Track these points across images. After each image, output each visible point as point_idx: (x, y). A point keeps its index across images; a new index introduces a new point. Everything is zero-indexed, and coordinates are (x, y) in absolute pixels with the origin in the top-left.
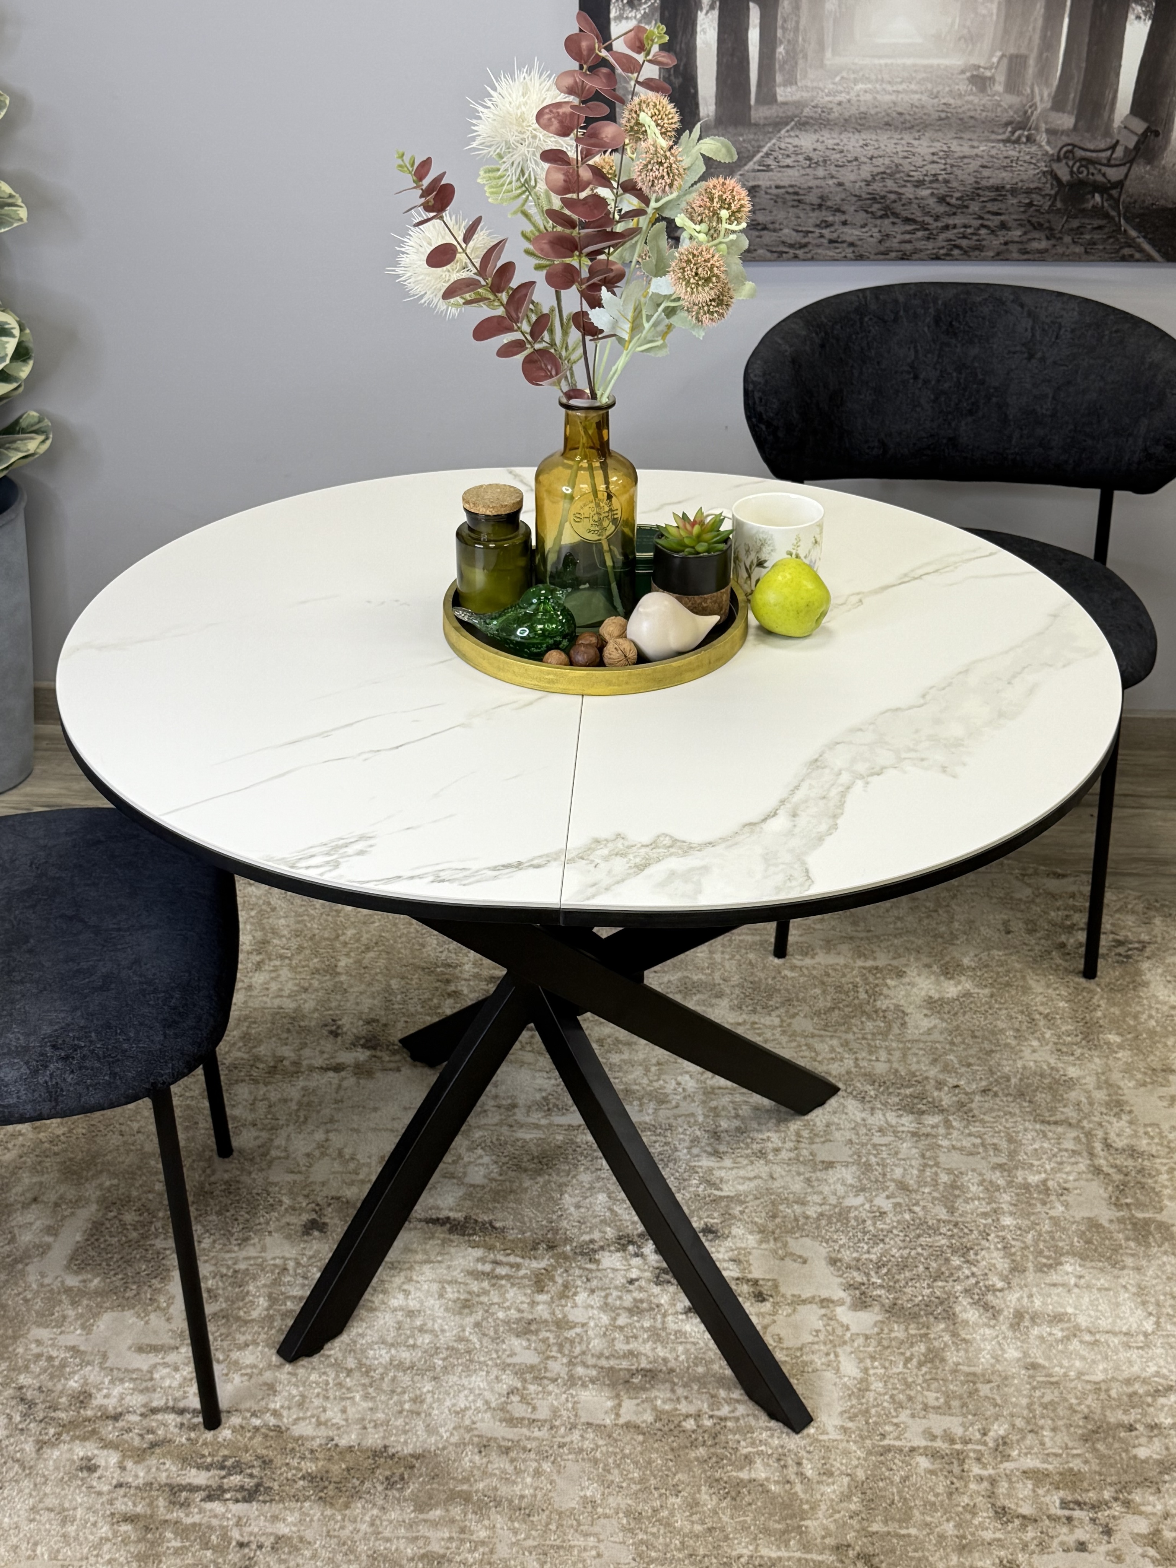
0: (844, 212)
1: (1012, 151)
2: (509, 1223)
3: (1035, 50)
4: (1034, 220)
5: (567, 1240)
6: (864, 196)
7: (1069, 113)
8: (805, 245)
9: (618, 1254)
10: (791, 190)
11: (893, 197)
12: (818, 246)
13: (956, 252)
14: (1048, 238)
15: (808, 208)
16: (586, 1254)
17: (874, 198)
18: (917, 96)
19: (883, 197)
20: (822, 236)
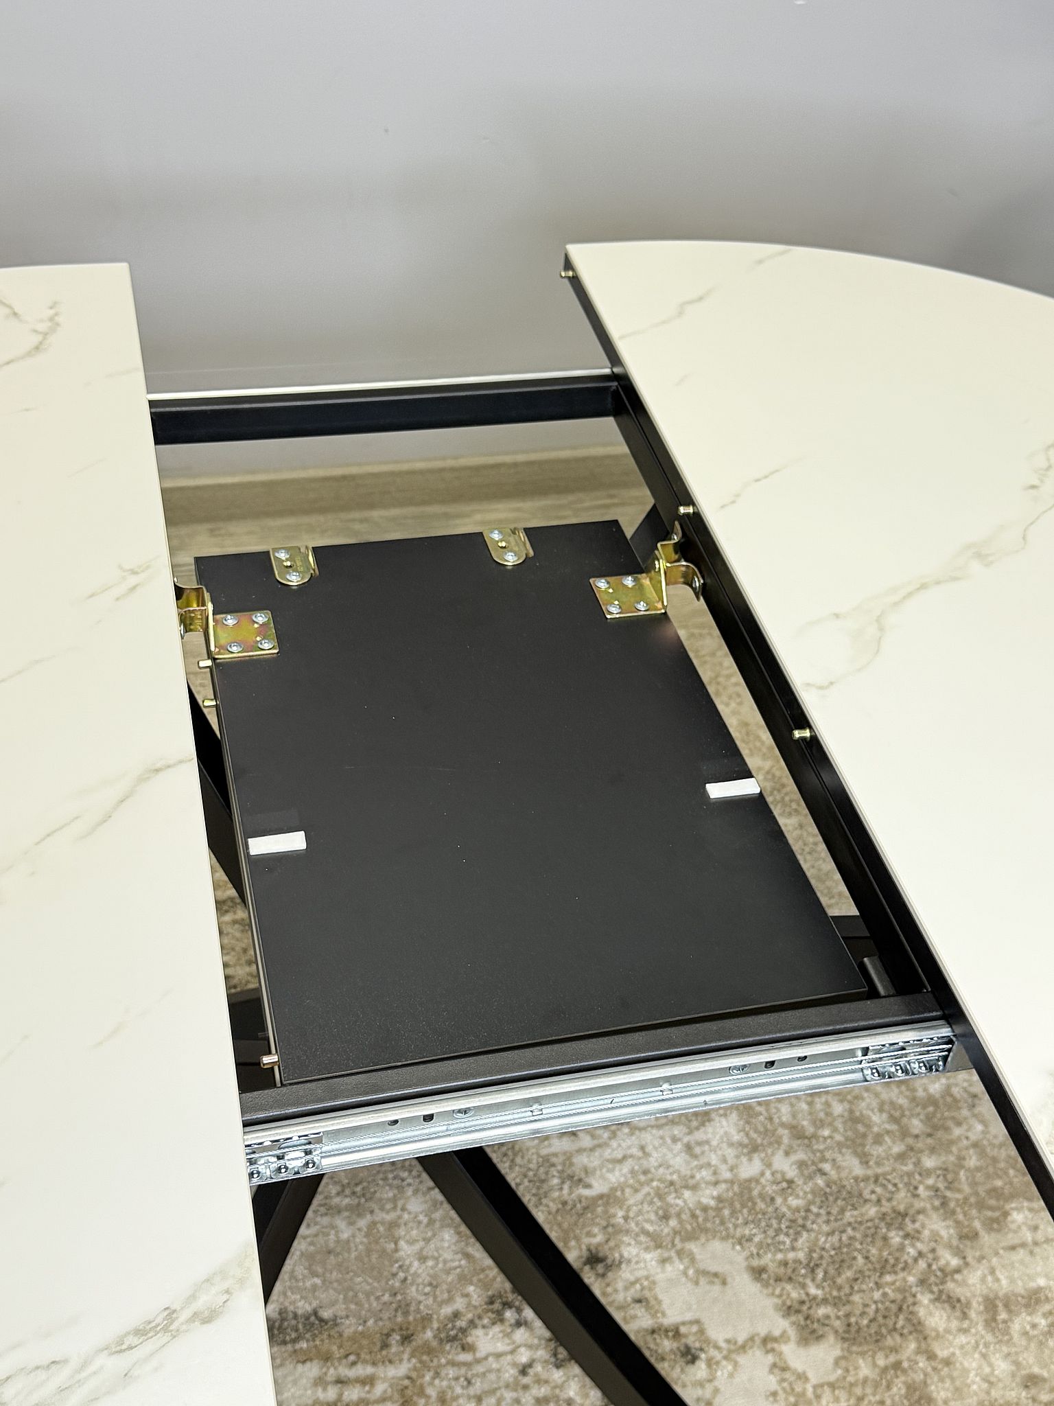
2: (340, 1309)
5: (426, 1320)
9: (497, 1329)
16: (454, 1338)
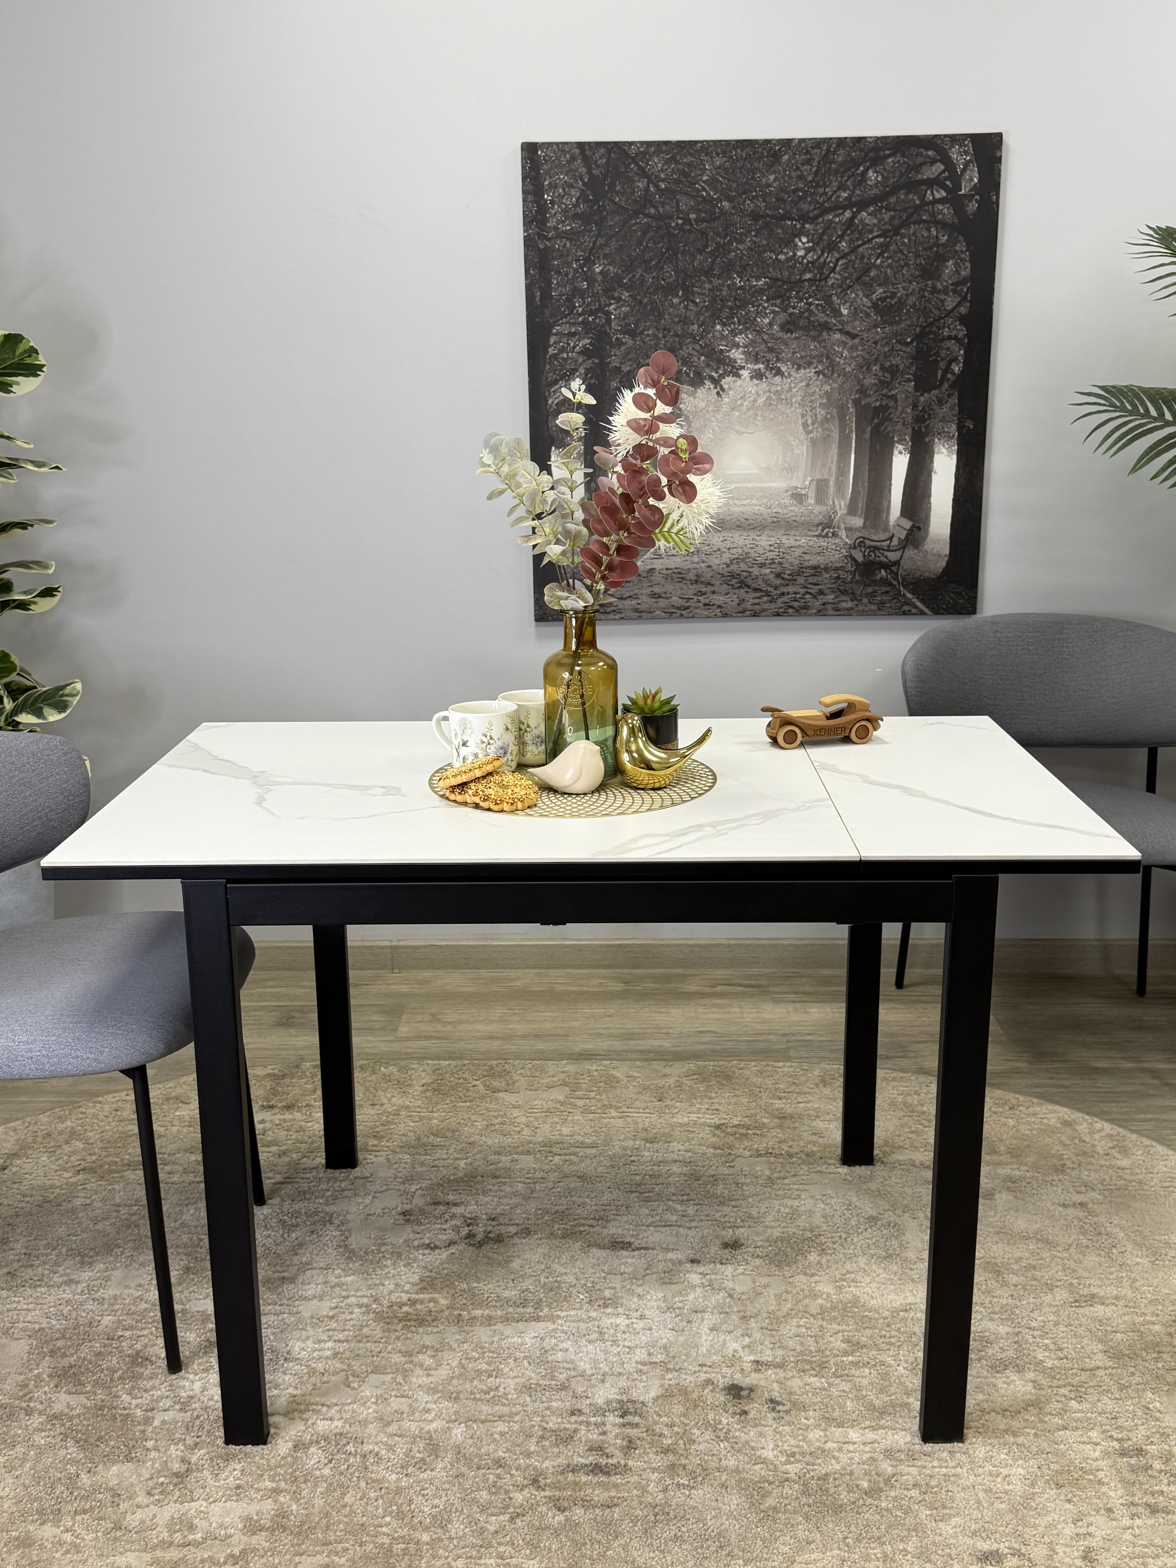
0: (713, 585)
1: (823, 543)
3: (834, 475)
4: (841, 588)
6: (726, 574)
7: (860, 516)
8: (688, 608)
10: (676, 571)
11: (745, 574)
12: (697, 608)
13: (790, 611)
14: (852, 600)
15: (688, 582)
17: (732, 575)
18: (757, 508)
19: (739, 575)
20: (699, 601)
